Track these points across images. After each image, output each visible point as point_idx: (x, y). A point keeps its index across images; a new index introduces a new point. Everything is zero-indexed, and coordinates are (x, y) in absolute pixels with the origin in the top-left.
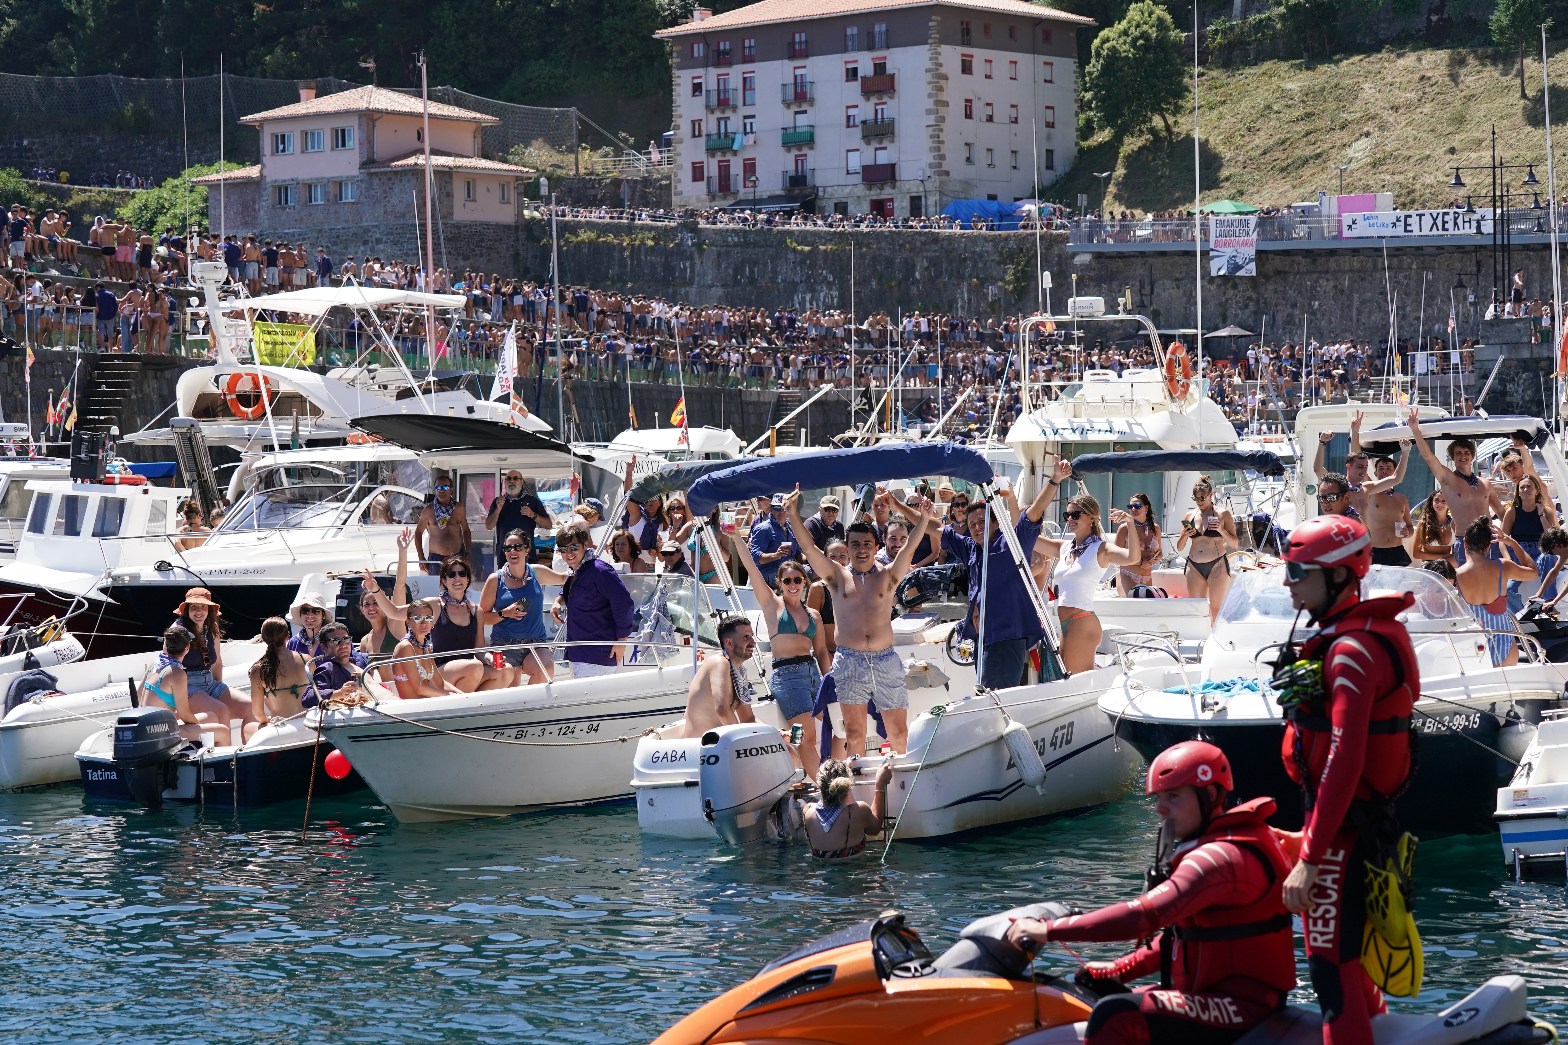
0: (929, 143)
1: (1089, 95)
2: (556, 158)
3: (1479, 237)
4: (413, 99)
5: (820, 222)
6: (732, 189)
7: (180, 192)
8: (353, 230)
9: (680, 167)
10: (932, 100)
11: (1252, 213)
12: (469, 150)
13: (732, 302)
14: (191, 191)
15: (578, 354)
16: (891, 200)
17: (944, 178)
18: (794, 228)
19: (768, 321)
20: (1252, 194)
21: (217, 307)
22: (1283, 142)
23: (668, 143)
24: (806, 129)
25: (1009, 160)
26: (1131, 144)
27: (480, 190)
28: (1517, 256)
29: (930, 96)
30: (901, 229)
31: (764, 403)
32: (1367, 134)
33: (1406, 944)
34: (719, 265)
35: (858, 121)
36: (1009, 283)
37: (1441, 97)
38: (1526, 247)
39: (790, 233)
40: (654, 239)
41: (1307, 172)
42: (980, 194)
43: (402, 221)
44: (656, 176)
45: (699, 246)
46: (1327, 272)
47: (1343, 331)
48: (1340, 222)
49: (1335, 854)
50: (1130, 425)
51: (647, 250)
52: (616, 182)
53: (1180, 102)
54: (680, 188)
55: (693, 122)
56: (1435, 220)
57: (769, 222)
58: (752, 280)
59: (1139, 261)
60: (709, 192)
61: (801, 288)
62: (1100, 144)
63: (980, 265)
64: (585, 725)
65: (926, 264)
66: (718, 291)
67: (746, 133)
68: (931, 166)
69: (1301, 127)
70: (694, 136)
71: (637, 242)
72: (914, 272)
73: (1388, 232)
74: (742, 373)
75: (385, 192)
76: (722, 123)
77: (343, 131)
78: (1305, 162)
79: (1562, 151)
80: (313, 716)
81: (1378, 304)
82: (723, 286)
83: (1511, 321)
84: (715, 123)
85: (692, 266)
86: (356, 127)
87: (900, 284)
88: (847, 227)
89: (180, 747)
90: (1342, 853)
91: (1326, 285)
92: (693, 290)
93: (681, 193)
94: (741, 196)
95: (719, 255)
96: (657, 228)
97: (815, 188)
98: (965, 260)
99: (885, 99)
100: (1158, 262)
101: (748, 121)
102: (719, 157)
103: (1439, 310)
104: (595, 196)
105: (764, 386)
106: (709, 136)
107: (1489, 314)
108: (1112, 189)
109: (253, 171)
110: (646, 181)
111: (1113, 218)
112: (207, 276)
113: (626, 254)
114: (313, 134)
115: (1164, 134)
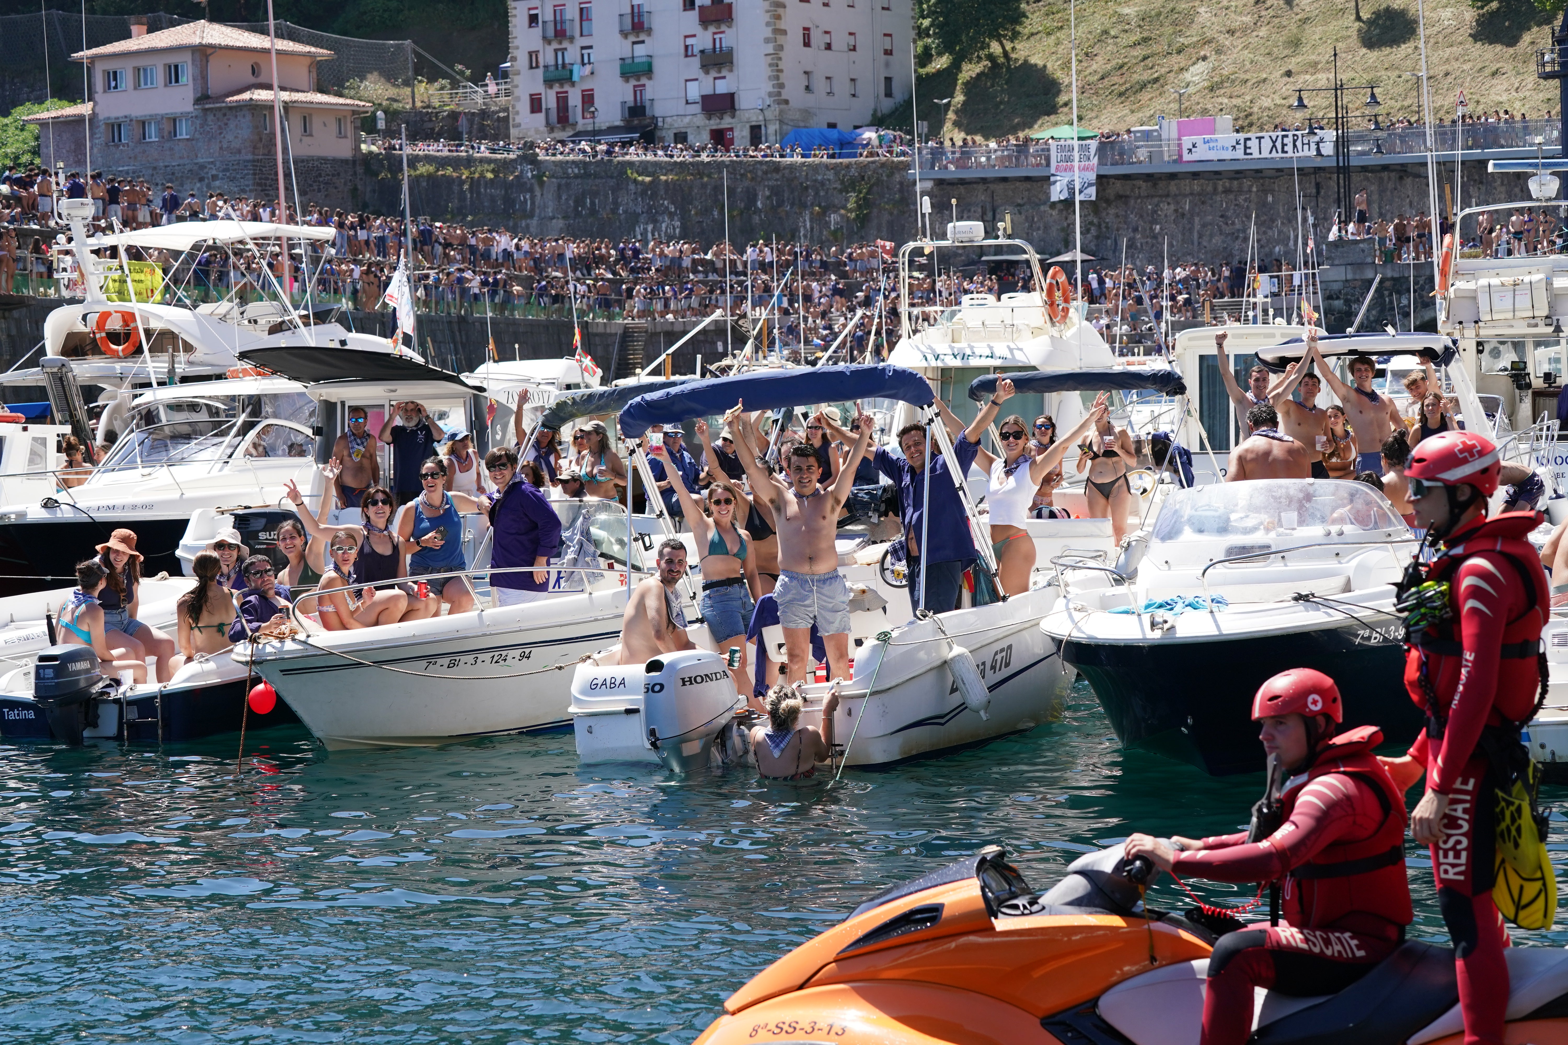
0: (768, 72)
1: (926, 22)
2: (392, 92)
3: (1319, 159)
4: (246, 34)
5: (660, 153)
6: (571, 120)
7: (11, 130)
8: (188, 167)
9: (518, 99)
10: (770, 29)
11: (1091, 138)
12: (305, 85)
13: (574, 235)
14: (22, 130)
15: (426, 287)
16: (731, 129)
17: (783, 106)
18: (635, 158)
19: (612, 252)
20: (1091, 119)
21: (85, 244)
22: (1121, 67)
23: (505, 75)
24: (644, 59)
25: (848, 88)
26: (970, 71)
27: (316, 124)
28: (1356, 178)
29: (768, 24)
30: (742, 158)
31: (611, 335)
32: (1204, 58)
33: (1539, 875)
34: (560, 197)
35: (696, 51)
36: (851, 211)
37: (1277, 20)
38: (1364, 169)
39: (631, 164)
40: (493, 171)
41: (1145, 96)
42: (819, 122)
43: (238, 157)
44: (493, 108)
45: (539, 178)
46: (1168, 196)
47: (1184, 255)
48: (1180, 145)
49: (1465, 782)
50: (1011, 350)
51: (486, 183)
52: (454, 116)
53: (1018, 28)
54: (518, 120)
55: (530, 54)
56: (1274, 142)
57: (609, 152)
58: (593, 212)
59: (981, 187)
60: (548, 123)
61: (642, 219)
62: (939, 71)
63: (822, 193)
64: (517, 653)
65: (767, 193)
66: (559, 223)
67: (583, 64)
68: (770, 95)
69: (1138, 52)
70: (531, 67)
71: (477, 175)
72: (755, 202)
73: (1228, 155)
74: (588, 305)
75: (220, 128)
76: (560, 54)
77: (176, 67)
78: (1143, 86)
79: (1397, 73)
80: (242, 650)
81: (1219, 227)
82: (564, 218)
83: (1356, 242)
84: (552, 54)
85: (533, 198)
86: (190, 62)
87: (741, 213)
88: (687, 157)
89: (101, 685)
90: (1472, 781)
91: (1167, 209)
92: (534, 222)
93: (519, 125)
94: (580, 127)
95: (559, 186)
96: (495, 161)
97: (654, 118)
98: (807, 188)
99: (723, 28)
100: (999, 188)
101: (585, 52)
102: (557, 88)
103: (1280, 232)
104: (433, 129)
105: (610, 317)
106: (546, 67)
107: (1333, 236)
108: (951, 115)
109: (84, 109)
110: (484, 114)
111: (953, 144)
112: (73, 213)
113: (466, 187)
114: (145, 70)
115: (1002, 60)
